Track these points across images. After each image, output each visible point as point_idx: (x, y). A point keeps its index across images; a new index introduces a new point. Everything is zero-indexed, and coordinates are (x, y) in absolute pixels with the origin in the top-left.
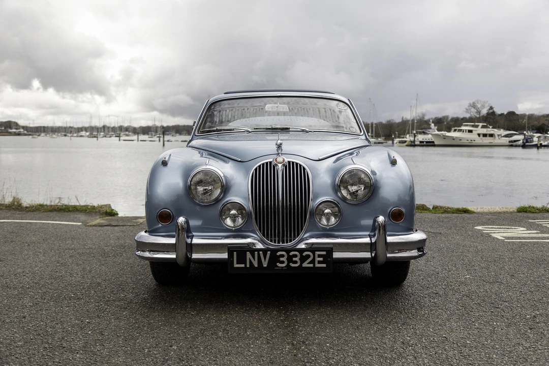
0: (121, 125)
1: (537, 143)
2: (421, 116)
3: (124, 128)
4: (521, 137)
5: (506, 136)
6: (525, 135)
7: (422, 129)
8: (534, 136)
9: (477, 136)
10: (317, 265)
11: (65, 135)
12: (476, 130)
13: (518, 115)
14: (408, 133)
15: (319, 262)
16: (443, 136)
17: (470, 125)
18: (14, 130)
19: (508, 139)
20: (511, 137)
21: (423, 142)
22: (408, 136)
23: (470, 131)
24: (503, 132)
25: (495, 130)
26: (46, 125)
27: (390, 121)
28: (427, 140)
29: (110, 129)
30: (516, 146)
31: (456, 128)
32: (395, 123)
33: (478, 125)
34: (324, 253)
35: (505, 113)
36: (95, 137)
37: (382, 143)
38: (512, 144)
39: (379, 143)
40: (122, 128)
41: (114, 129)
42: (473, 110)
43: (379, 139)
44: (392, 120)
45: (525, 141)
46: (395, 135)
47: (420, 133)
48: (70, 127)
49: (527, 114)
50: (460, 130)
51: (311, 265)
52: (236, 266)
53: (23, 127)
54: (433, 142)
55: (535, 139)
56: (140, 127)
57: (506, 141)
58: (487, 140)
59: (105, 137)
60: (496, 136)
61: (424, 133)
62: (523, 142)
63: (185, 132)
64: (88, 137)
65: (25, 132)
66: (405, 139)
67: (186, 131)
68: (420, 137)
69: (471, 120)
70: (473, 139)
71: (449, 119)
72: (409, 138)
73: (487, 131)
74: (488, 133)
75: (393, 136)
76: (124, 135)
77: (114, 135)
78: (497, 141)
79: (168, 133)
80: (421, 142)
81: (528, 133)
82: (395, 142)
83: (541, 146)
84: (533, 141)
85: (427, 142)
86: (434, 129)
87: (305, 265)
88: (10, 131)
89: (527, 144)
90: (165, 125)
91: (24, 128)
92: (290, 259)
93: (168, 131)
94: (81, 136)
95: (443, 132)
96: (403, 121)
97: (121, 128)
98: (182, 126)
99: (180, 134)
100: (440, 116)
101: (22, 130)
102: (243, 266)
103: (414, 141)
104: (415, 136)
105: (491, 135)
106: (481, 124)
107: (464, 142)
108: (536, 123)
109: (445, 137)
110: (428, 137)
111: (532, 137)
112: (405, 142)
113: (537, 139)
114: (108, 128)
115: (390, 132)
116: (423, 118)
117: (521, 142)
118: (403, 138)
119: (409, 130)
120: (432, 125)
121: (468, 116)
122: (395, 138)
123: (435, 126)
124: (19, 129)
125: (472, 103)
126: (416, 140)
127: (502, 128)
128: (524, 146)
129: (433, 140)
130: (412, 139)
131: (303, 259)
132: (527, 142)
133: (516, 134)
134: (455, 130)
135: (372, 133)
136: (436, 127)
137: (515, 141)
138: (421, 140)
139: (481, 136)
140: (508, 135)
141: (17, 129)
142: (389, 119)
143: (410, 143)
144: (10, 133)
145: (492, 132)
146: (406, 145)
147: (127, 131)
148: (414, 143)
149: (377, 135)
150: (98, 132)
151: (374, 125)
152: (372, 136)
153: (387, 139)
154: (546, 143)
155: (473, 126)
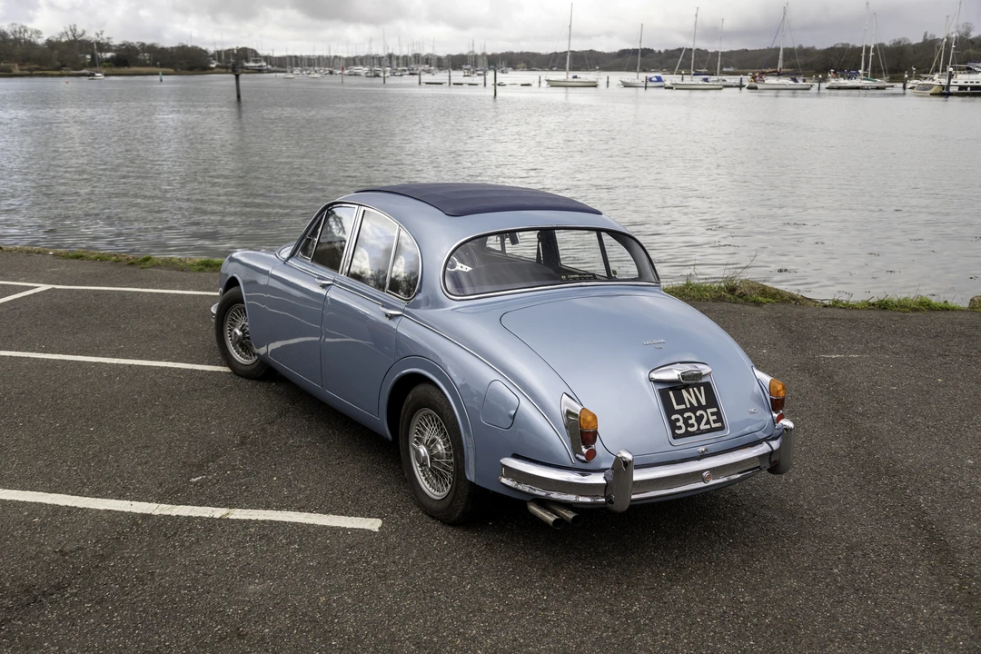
0: (418, 52)
2: (963, 30)
3: (422, 59)
7: (965, 63)
11: (331, 73)
14: (937, 70)
18: (252, 64)
21: (965, 88)
22: (936, 76)
26: (298, 54)
27: (900, 42)
28: (975, 84)
29: (401, 61)
32: (909, 45)
37: (883, 88)
39: (878, 88)
40: (420, 58)
41: (406, 60)
43: (879, 80)
44: (904, 39)
46: (910, 72)
47: (960, 69)
48: (336, 57)
53: (267, 59)
56: (448, 55)
59: (394, 75)
63: (523, 65)
64: (366, 75)
65: (269, 67)
66: (930, 82)
67: (524, 62)
68: (962, 79)
72: (938, 80)
75: (906, 76)
76: (424, 70)
77: (408, 73)
80: (961, 88)
82: (909, 86)
85: (973, 88)
88: (247, 65)
90: (490, 52)
93: (494, 63)
94: (356, 74)
96: (925, 40)
97: (417, 58)
98: (517, 54)
99: (515, 69)
101: (264, 64)
103: (949, 86)
104: (951, 76)
112: (931, 86)
114: (398, 58)
115: (900, 65)
116: (967, 34)
118: (926, 78)
119: (937, 65)
122: (910, 78)
124: (260, 61)
126: (952, 84)
130: (944, 82)
135: (865, 70)
138: (963, 83)
141: (256, 61)
143: (939, 90)
144: (247, 68)
146: (932, 94)
147: (427, 63)
148: (948, 89)
149: (876, 73)
150: (380, 65)
151: (872, 54)
152: (865, 75)
153: (893, 80)
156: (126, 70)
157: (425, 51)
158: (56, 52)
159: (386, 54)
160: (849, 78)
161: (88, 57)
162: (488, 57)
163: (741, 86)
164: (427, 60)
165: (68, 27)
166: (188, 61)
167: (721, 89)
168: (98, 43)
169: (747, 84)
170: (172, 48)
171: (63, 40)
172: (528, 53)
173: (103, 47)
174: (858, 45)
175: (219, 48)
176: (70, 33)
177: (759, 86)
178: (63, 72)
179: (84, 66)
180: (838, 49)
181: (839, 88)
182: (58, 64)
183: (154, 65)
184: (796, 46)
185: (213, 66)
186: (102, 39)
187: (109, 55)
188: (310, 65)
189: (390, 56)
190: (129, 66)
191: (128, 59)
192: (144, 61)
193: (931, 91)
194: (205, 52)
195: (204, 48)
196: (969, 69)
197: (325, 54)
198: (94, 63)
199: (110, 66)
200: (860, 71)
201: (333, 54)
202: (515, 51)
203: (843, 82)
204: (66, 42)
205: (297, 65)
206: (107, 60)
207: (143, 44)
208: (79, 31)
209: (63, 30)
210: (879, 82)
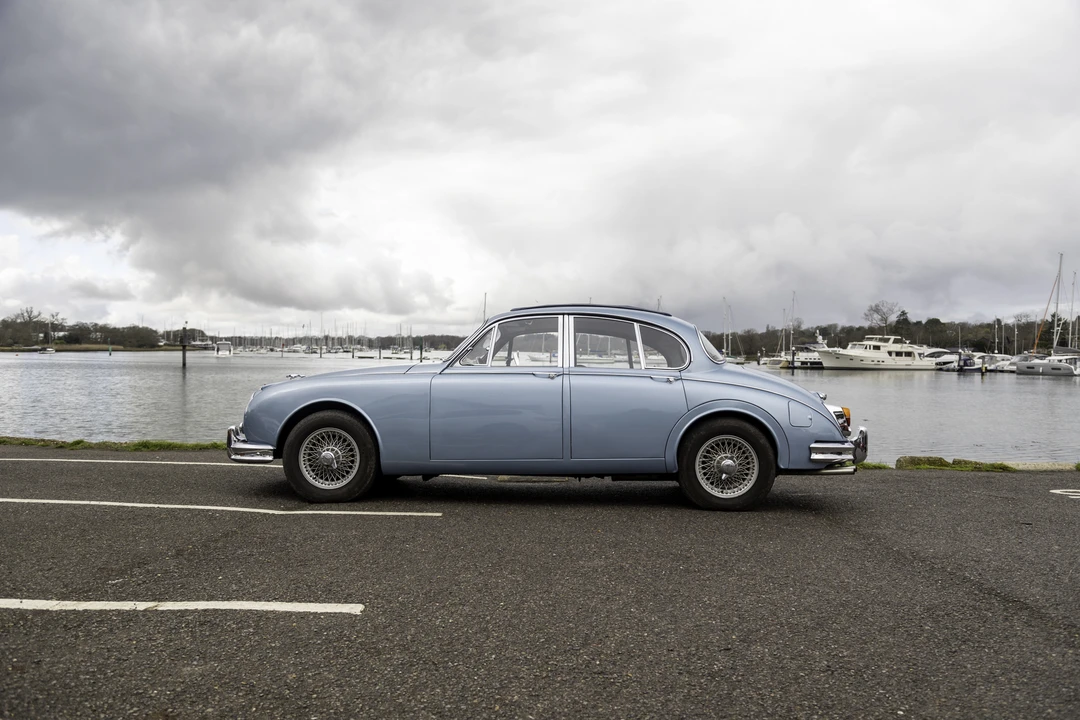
1: (980, 366)
2: (796, 324)
3: (355, 340)
5: (932, 355)
6: (960, 354)
7: (804, 344)
8: (974, 356)
9: (888, 355)
11: (272, 350)
12: (885, 347)
13: (944, 324)
14: (782, 350)
16: (836, 354)
17: (876, 339)
18: (198, 343)
19: (935, 360)
20: (939, 357)
21: (806, 363)
22: (783, 354)
23: (877, 348)
24: (927, 350)
25: (915, 346)
26: (242, 336)
27: (749, 331)
28: (812, 361)
29: (336, 341)
30: (948, 370)
31: (855, 343)
32: (757, 334)
33: (889, 339)
35: (924, 322)
37: (743, 364)
38: (942, 369)
39: (738, 364)
40: (353, 339)
41: (341, 341)
42: (877, 317)
44: (753, 330)
45: (962, 363)
46: (761, 352)
47: (802, 350)
48: (276, 338)
49: (957, 322)
50: (861, 347)
54: (821, 363)
55: (977, 361)
56: (378, 337)
57: (931, 362)
58: (903, 361)
59: (329, 352)
60: (917, 355)
61: (808, 350)
62: (958, 366)
63: (443, 346)
64: (304, 352)
65: (213, 345)
66: (779, 359)
67: (446, 343)
68: (802, 356)
69: (872, 331)
70: (881, 360)
71: (839, 329)
72: (784, 357)
73: (902, 348)
74: (904, 350)
75: (759, 355)
76: (357, 348)
77: (342, 351)
78: (917, 362)
79: (418, 346)
80: (803, 363)
81: (966, 352)
82: (761, 362)
83: (987, 371)
84: (974, 364)
85: (812, 363)
86: (822, 344)
88: (194, 343)
89: (965, 368)
90: (415, 335)
91: (214, 339)
94: (295, 351)
95: (836, 349)
96: (768, 331)
97: (351, 339)
98: (440, 336)
99: (436, 349)
100: (824, 324)
101: (210, 343)
103: (793, 362)
104: (794, 354)
105: (909, 354)
106: (893, 338)
107: (867, 364)
108: (971, 336)
109: (838, 356)
110: (814, 356)
111: (970, 358)
112: (780, 362)
113: (980, 360)
114: (333, 339)
115: (752, 348)
116: (800, 326)
117: (956, 364)
118: (774, 356)
119: (781, 346)
120: (820, 338)
121: (866, 324)
122: (762, 356)
123: (824, 339)
124: (206, 340)
125: (874, 305)
126: (795, 360)
127: (926, 344)
128: (961, 371)
129: (821, 361)
130: (790, 358)
132: (966, 364)
133: (946, 353)
134: (854, 346)
135: (726, 349)
136: (826, 341)
137: (945, 363)
138: (803, 360)
139: (894, 355)
140: (934, 353)
141: (202, 341)
142: (747, 328)
143: (786, 365)
144: (194, 346)
145: (910, 350)
146: (781, 368)
147: (360, 344)
148: (793, 364)
149: (735, 352)
150: (317, 344)
151: (730, 337)
152: (727, 354)
153: (749, 358)
154: (992, 367)
155: (880, 340)
156: (77, 346)
157: (356, 334)
158: (10, 330)
159: (323, 335)
161: (42, 335)
162: (414, 339)
164: (359, 341)
165: (24, 309)
166: (139, 339)
168: (52, 324)
170: (124, 328)
171: (19, 321)
172: (447, 336)
173: (56, 327)
174: (718, 333)
175: (168, 329)
176: (25, 314)
178: (14, 348)
179: (37, 343)
182: (10, 341)
183: (105, 342)
185: (162, 344)
186: (57, 320)
187: (61, 334)
188: (252, 344)
189: (326, 338)
190: (80, 343)
191: (79, 338)
192: (96, 339)
193: (781, 365)
194: (156, 332)
195: (154, 329)
196: (807, 348)
197: (268, 335)
198: (47, 340)
199: (61, 343)
200: (723, 350)
201: (274, 336)
202: (437, 334)
204: (21, 323)
205: (240, 344)
206: (59, 338)
207: (96, 325)
208: (35, 313)
209: (20, 312)
210: (739, 359)
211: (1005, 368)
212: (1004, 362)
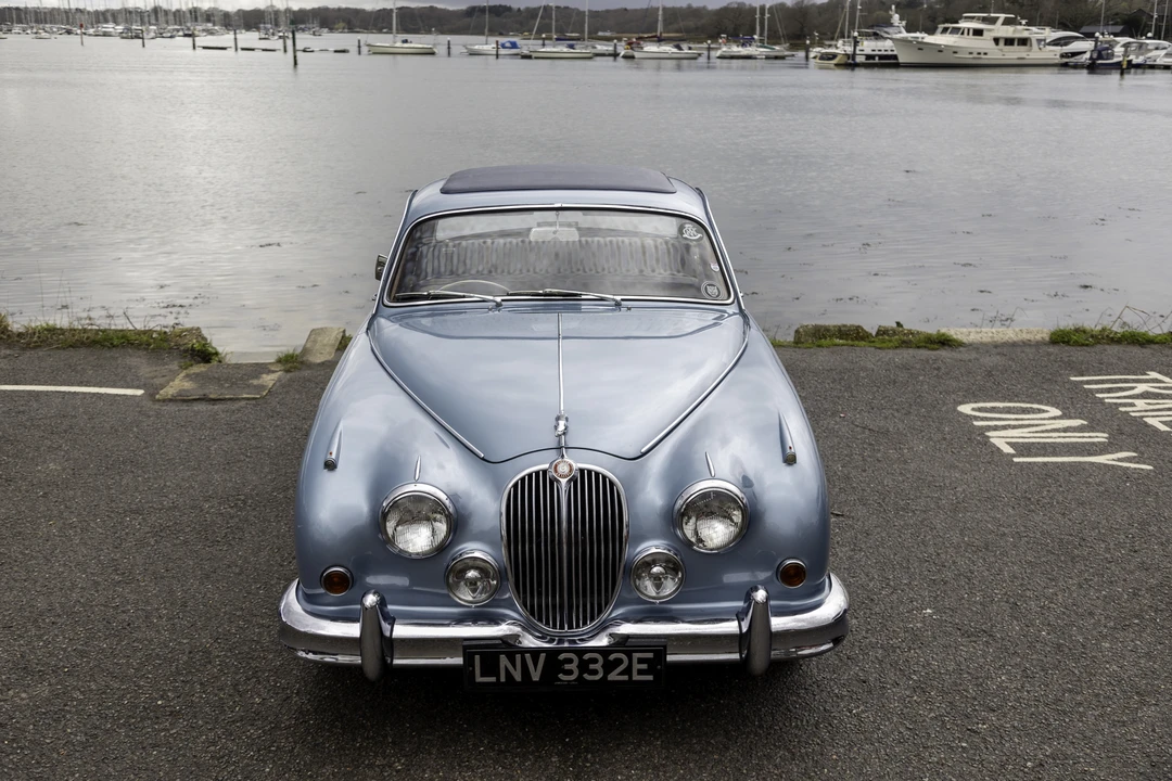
0: (195, 5)
1: (1121, 59)
3: (202, 15)
4: (1088, 45)
5: (1056, 42)
6: (1097, 40)
7: (872, 27)
8: (1116, 43)
9: (993, 42)
10: (636, 677)
11: (69, 32)
12: (989, 30)
14: (842, 36)
15: (640, 672)
16: (918, 42)
17: (979, 18)
19: (1058, 50)
20: (1066, 44)
21: (873, 57)
22: (840, 42)
23: (978, 32)
24: (1050, 34)
25: (1034, 29)
26: (22, 6)
28: (883, 53)
29: (171, 17)
30: (1076, 66)
31: (946, 25)
32: (813, 6)
33: (998, 18)
34: (650, 655)
36: (137, 37)
37: (783, 58)
38: (1067, 64)
39: (776, 58)
40: (198, 14)
41: (178, 16)
43: (777, 48)
45: (1095, 56)
46: (812, 39)
47: (867, 35)
48: (78, 10)
50: (956, 31)
51: (626, 678)
52: (479, 679)
54: (895, 57)
55: (1119, 50)
56: (239, 10)
57: (1054, 53)
58: (1014, 54)
59: (161, 36)
60: (1034, 43)
61: (877, 36)
62: (1091, 58)
63: (342, 25)
64: (122, 36)
66: (833, 50)
67: (344, 21)
68: (868, 46)
70: (982, 51)
72: (842, 48)
73: (1014, 31)
74: (1017, 35)
75: (808, 42)
76: (204, 30)
77: (181, 33)
78: (1034, 54)
79: (303, 26)
80: (869, 57)
81: (1106, 36)
82: (812, 55)
83: (1131, 66)
84: (1113, 55)
85: (881, 57)
86: (898, 27)
87: (613, 676)
89: (1100, 62)
90: (295, 7)
92: (584, 666)
93: (303, 22)
94: (106, 34)
95: (918, 34)
97: (195, 14)
98: (333, 10)
99: (331, 30)
102: (493, 679)
103: (854, 54)
104: (856, 43)
105: (1024, 42)
106: (1002, 16)
107: (964, 57)
109: (921, 46)
110: (885, 46)
111: (1112, 45)
112: (834, 56)
113: (1123, 49)
114: (166, 12)
115: (802, 29)
117: (1088, 55)
118: (830, 46)
120: (896, 17)
122: (813, 45)
123: (901, 19)
126: (858, 52)
127: (1048, 26)
128: (1092, 68)
129: (895, 53)
130: (849, 50)
131: (609, 666)
132: (1100, 57)
133: (1077, 38)
134: (945, 30)
135: (761, 35)
136: (904, 23)
137: (1074, 54)
138: (869, 51)
139: (1002, 43)
140: (1060, 39)
143: (845, 60)
145: (1025, 34)
146: (836, 65)
147: (208, 20)
148: (854, 59)
149: (773, 38)
150: (143, 23)
151: (767, 15)
152: (762, 41)
153: (794, 47)
154: (1140, 60)
155: (984, 20)
159: (150, 7)
160: (743, 45)
162: (294, 13)
163: (615, 55)
164: (209, 16)
167: (590, 58)
169: (622, 53)
172: (347, 9)
177: (637, 55)
180: (733, 9)
181: (732, 57)
184: (684, 5)
188: (37, 21)
189: (156, 10)
193: (835, 62)
196: (875, 33)
197: (63, 5)
200: (756, 37)
201: (73, 6)
202: (331, 6)
203: (736, 49)
205: (19, 21)
210: (778, 50)
211: (1159, 62)
212: (1155, 53)
